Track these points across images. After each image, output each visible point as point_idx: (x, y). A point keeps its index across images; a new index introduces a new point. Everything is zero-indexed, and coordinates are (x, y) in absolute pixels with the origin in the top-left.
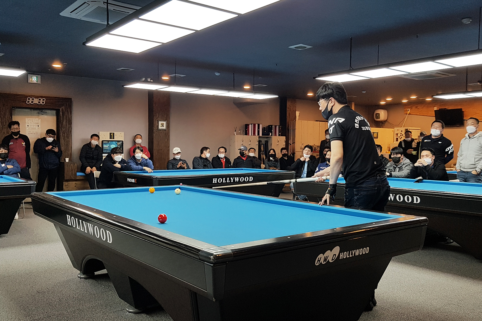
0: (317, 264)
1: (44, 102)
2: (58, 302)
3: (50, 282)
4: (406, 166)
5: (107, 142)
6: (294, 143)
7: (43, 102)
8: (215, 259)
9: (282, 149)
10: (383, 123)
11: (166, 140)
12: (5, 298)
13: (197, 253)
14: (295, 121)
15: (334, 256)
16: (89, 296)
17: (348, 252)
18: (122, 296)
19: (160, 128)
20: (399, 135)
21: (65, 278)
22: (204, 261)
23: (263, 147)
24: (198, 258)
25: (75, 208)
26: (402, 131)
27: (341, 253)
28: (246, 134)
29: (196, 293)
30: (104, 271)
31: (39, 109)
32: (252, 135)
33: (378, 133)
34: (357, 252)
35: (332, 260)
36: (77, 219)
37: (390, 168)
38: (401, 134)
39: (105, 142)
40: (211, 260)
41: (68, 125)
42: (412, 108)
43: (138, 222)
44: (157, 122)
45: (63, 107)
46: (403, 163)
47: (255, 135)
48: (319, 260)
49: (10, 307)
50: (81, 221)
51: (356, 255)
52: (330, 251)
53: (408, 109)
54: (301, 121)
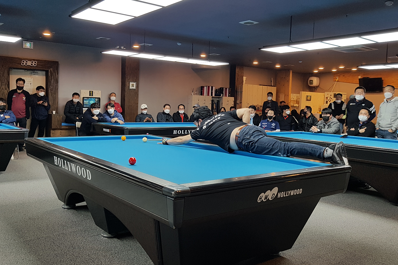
0: (259, 201)
1: (36, 64)
2: (46, 227)
3: (40, 211)
4: (334, 124)
5: (87, 98)
6: (241, 103)
7: (34, 64)
8: (175, 194)
9: (231, 108)
10: (315, 88)
11: (136, 98)
12: (3, 222)
13: (161, 189)
14: (243, 85)
15: (274, 195)
16: (71, 223)
17: (285, 192)
18: (98, 224)
19: (131, 88)
20: (329, 98)
21: (52, 208)
22: (167, 196)
23: (215, 106)
24: (162, 193)
25: (61, 151)
26: (331, 95)
27: (279, 193)
28: (201, 95)
29: (159, 222)
30: (84, 203)
31: (32, 70)
32: (207, 95)
33: (311, 96)
34: (292, 193)
35: (272, 198)
36: (62, 160)
37: (320, 125)
38: (330, 97)
39: (85, 98)
40: (172, 195)
41: (55, 84)
42: (340, 76)
43: (113, 163)
44: (128, 83)
45: (52, 69)
46: (331, 122)
47: (209, 96)
48: (261, 198)
49: (7, 230)
50: (65, 161)
51: (291, 195)
52: (270, 191)
53: (337, 77)
54: (247, 85)
